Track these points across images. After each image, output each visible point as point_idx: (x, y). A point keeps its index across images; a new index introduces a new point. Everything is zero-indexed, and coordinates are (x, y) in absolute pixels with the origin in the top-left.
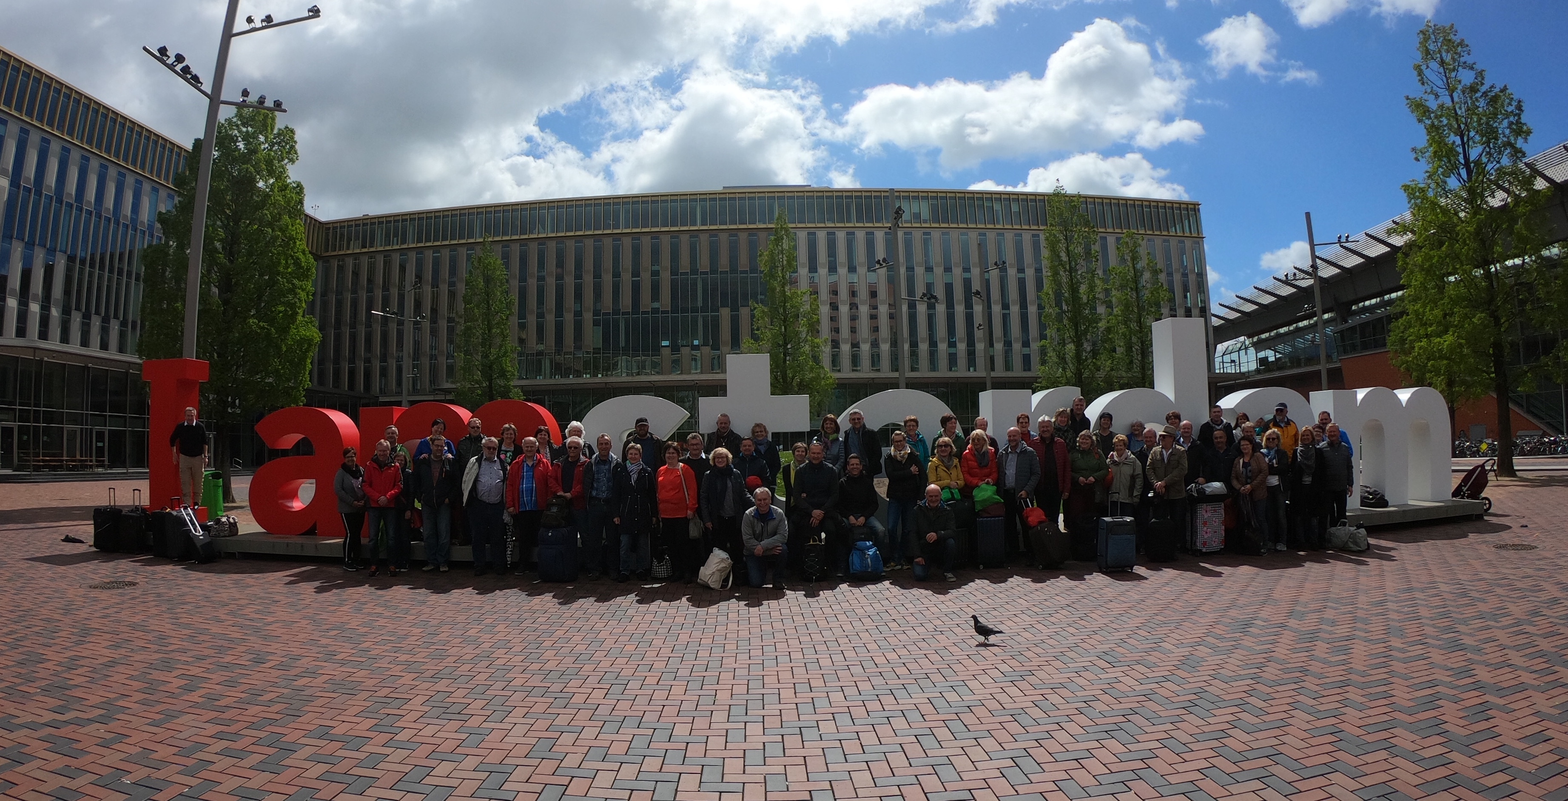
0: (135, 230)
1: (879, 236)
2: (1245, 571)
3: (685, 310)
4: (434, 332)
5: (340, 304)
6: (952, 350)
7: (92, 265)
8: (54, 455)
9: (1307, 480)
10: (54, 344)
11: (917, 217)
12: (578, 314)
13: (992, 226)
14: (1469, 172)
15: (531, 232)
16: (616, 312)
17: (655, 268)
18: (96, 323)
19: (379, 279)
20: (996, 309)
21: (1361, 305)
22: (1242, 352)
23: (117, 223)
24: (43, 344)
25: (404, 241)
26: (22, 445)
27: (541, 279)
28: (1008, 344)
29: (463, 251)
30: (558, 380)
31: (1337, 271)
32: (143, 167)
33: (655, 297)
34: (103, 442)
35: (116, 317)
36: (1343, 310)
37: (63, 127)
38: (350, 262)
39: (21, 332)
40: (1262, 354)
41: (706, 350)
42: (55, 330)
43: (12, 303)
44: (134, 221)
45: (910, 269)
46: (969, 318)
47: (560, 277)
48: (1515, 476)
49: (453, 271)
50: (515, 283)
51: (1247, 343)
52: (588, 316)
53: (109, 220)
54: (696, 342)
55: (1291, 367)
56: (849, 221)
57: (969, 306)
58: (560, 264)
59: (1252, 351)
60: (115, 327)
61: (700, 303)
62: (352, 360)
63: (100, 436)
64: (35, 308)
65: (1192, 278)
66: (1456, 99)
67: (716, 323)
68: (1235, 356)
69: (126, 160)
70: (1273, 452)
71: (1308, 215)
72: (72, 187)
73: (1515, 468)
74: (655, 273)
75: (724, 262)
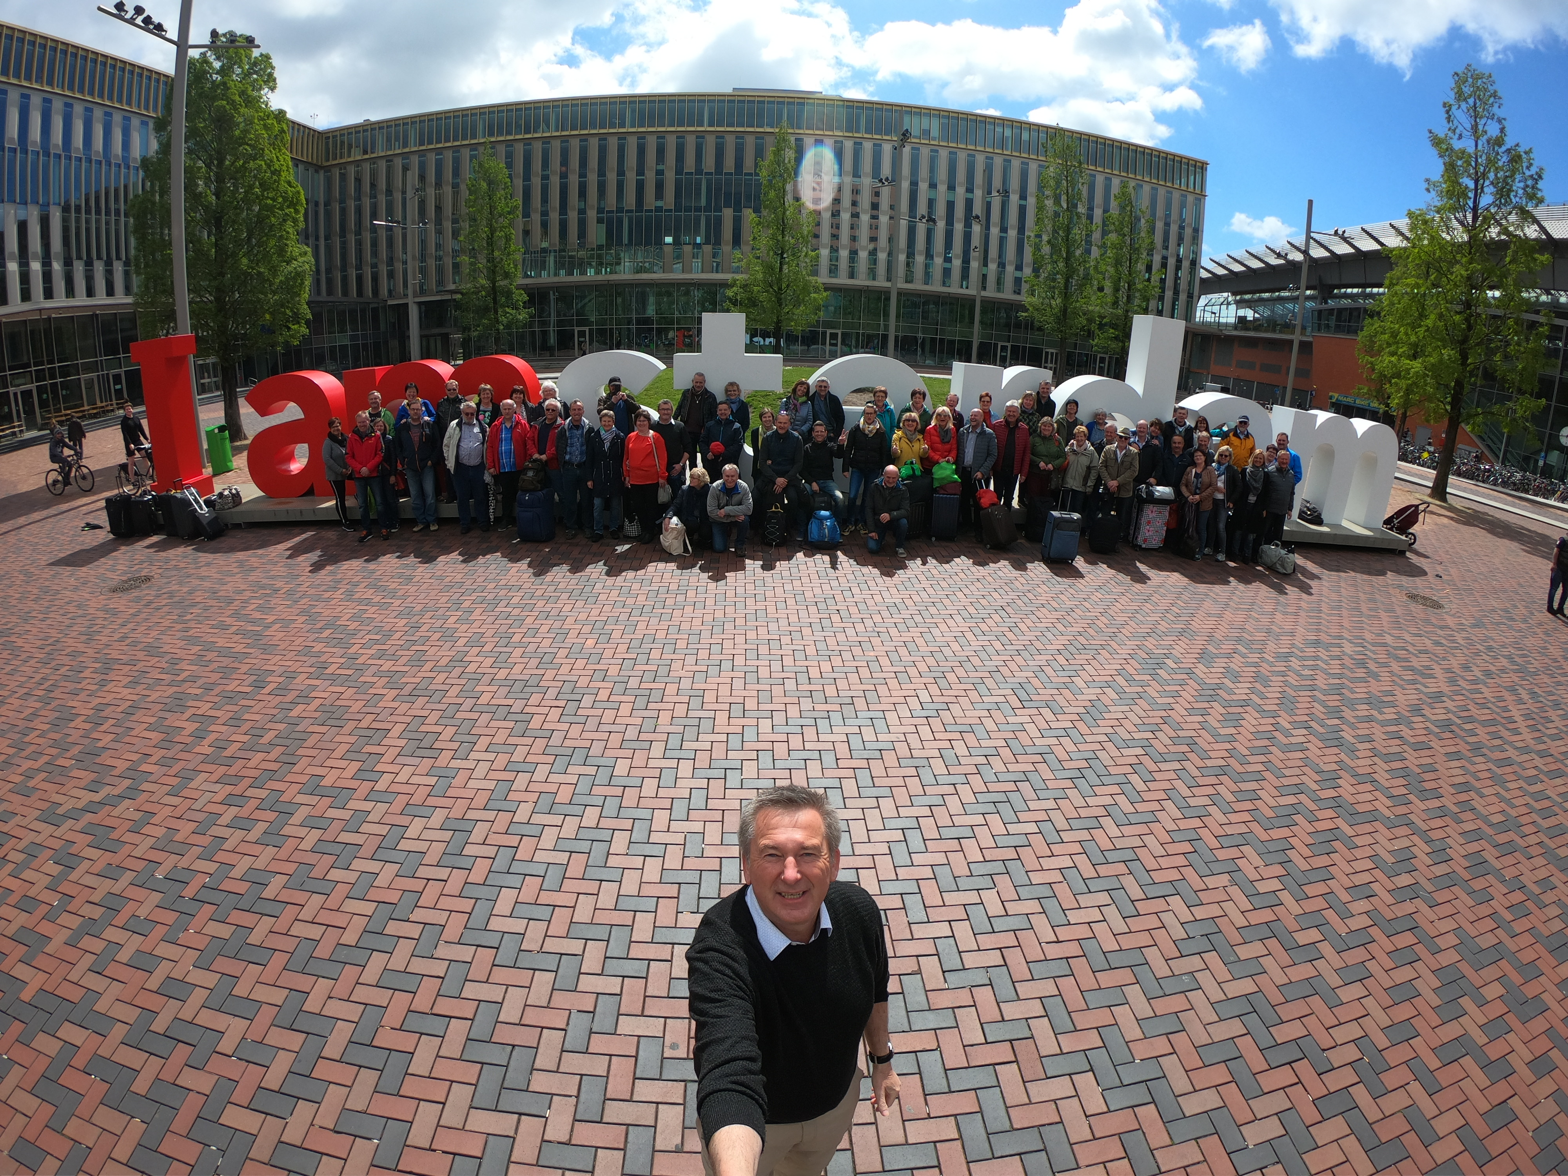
0: (128, 167)
1: (887, 148)
2: (1176, 579)
3: (688, 209)
4: (439, 232)
5: (343, 211)
6: (947, 265)
7: (88, 212)
8: (75, 407)
9: (1252, 499)
10: (60, 301)
11: (926, 133)
12: (582, 212)
13: (1000, 151)
14: (1475, 218)
15: (535, 131)
16: (620, 210)
17: (660, 167)
18: (99, 268)
19: (382, 185)
20: (995, 231)
21: (1343, 290)
22: (1224, 307)
23: (109, 164)
24: (49, 304)
25: (405, 145)
26: (43, 404)
27: (545, 178)
28: (1002, 265)
29: (466, 153)
30: (563, 277)
31: (1327, 254)
32: (129, 103)
33: (659, 195)
34: (121, 383)
35: (118, 258)
36: (1325, 291)
37: (42, 78)
38: (352, 170)
39: (26, 296)
40: (1241, 313)
41: (708, 249)
42: (59, 285)
43: (13, 267)
44: (126, 158)
45: (914, 184)
46: (967, 237)
47: (564, 176)
48: (1444, 500)
49: (456, 173)
50: (519, 183)
51: (1230, 299)
52: (592, 214)
53: (100, 162)
54: (698, 240)
55: (1266, 331)
56: (858, 131)
57: (968, 225)
58: (565, 162)
59: (1233, 307)
60: (118, 268)
61: (703, 203)
62: (359, 267)
63: (117, 379)
64: (36, 266)
65: (1188, 232)
66: (1480, 147)
67: (719, 221)
68: (1216, 309)
69: (111, 99)
70: (1223, 468)
71: (1311, 202)
72: (57, 137)
73: (1448, 490)
74: (660, 173)
75: (729, 164)
